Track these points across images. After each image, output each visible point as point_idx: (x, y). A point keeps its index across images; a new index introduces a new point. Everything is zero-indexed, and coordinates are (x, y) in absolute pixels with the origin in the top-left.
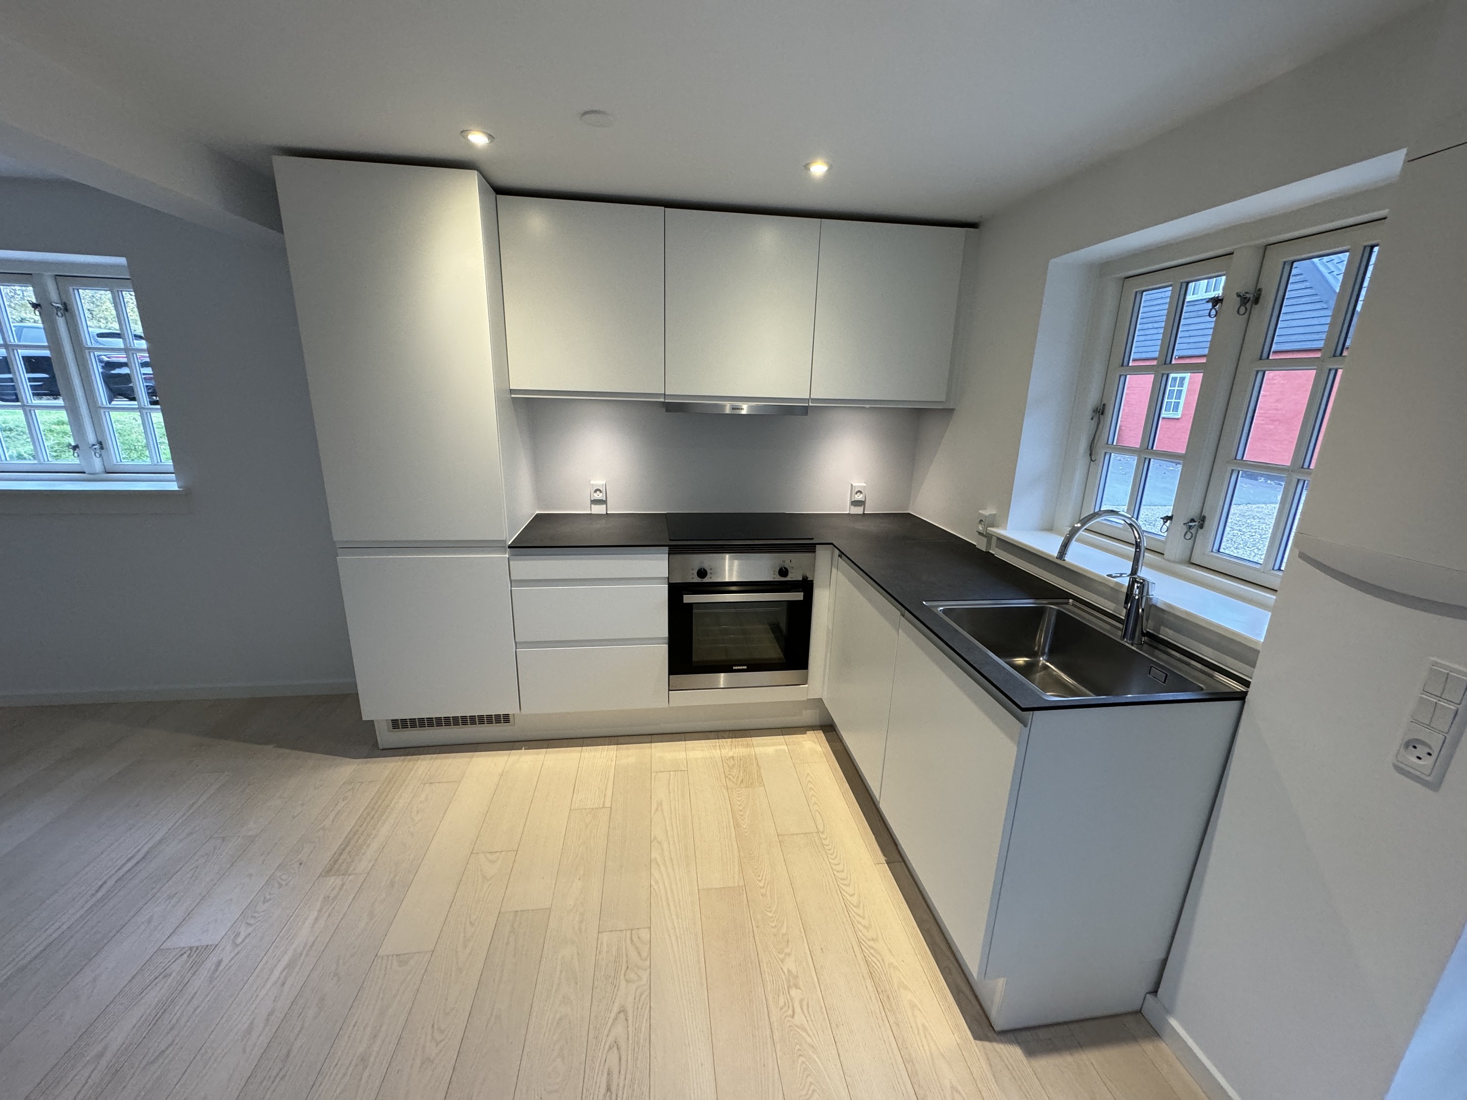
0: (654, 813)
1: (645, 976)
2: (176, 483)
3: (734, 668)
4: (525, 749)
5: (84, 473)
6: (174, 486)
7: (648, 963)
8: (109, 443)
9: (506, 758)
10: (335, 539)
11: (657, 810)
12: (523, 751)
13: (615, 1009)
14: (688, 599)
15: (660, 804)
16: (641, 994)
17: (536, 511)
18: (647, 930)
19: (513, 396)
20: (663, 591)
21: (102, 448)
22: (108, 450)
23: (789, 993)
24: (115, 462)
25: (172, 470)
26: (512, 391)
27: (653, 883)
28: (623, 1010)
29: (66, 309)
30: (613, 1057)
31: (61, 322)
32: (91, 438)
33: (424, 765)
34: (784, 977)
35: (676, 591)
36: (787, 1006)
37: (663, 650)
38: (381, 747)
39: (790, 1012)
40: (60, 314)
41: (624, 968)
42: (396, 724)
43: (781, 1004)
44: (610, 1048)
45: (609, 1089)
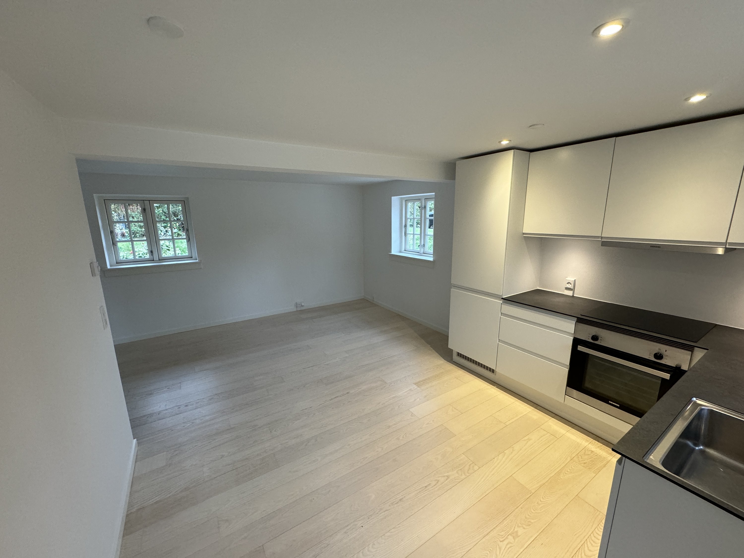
0: (522, 440)
1: (463, 477)
2: (432, 258)
3: (610, 402)
4: (496, 387)
5: (419, 253)
6: (431, 259)
7: (468, 475)
8: (426, 246)
9: (486, 385)
10: (452, 283)
11: (525, 440)
12: (495, 387)
13: (446, 474)
14: (581, 348)
15: (529, 439)
16: (457, 479)
17: (537, 287)
18: (478, 468)
19: (524, 235)
20: (570, 340)
21: (424, 246)
22: (425, 248)
23: (508, 535)
24: (426, 251)
25: (432, 254)
26: (524, 234)
27: (496, 458)
28: (448, 477)
29: (425, 208)
30: (434, 483)
31: (423, 211)
32: (422, 244)
33: (461, 373)
34: (512, 530)
35: (576, 342)
36: (502, 537)
37: (565, 371)
38: (453, 361)
39: (502, 540)
40: (423, 209)
41: (459, 469)
42: (459, 355)
43: (501, 534)
44: (436, 480)
45: (426, 487)
